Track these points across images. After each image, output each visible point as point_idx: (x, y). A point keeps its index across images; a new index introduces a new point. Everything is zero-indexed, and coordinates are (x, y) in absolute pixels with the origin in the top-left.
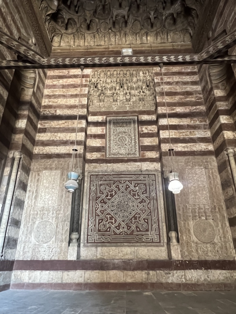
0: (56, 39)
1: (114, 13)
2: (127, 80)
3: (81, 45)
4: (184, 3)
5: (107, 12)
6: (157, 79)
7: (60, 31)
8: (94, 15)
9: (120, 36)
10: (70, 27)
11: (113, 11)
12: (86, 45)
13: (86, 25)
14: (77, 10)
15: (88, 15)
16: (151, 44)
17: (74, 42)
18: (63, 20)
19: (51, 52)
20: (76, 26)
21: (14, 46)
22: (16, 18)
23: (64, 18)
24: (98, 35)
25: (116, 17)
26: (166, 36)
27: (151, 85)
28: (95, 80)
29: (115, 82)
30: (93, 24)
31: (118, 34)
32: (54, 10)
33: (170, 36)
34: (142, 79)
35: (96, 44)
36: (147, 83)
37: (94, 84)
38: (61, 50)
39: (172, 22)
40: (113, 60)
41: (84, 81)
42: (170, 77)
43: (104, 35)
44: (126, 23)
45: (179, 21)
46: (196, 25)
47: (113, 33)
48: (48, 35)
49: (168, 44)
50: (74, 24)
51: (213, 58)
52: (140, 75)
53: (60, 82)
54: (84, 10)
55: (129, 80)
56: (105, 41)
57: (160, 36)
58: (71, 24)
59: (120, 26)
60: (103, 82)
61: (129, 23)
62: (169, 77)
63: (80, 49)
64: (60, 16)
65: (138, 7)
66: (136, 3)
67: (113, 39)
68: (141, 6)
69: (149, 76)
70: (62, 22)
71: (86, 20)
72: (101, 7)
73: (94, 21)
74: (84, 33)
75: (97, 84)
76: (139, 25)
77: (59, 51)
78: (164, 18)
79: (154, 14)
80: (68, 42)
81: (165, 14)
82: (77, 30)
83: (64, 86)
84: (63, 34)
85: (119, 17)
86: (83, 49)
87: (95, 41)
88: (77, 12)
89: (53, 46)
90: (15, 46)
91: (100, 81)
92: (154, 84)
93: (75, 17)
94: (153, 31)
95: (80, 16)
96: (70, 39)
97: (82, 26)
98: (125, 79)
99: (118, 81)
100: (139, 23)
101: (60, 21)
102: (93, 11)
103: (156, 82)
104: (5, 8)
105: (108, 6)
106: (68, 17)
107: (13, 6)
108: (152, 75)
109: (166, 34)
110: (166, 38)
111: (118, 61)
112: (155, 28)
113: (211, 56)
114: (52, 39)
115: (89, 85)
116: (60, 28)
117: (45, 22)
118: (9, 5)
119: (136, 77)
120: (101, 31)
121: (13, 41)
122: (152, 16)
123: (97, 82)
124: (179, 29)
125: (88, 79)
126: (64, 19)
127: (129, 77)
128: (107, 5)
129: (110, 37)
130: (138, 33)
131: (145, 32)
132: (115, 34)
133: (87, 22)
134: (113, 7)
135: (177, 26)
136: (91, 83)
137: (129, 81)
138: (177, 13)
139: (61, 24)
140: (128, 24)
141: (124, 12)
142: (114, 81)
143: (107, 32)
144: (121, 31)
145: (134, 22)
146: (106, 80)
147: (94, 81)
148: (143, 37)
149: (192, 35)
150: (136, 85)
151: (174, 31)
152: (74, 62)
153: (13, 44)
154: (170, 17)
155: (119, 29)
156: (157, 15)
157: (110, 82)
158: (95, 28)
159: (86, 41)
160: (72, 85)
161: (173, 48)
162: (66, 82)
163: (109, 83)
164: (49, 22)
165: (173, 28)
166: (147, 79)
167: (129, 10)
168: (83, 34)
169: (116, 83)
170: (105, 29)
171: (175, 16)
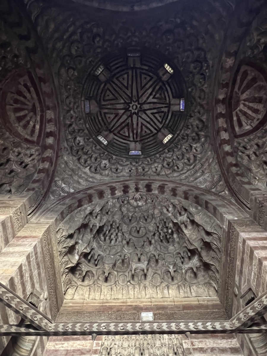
0: (70, 291)
1: (133, 266)
2: (148, 344)
3: (96, 298)
4: (202, 259)
5: (126, 265)
6: (186, 344)
7: (76, 283)
8: (113, 268)
9: (140, 289)
10: (87, 279)
11: (132, 265)
12: (101, 298)
13: (104, 277)
14: (96, 264)
15: (107, 267)
16: (173, 299)
17: (89, 295)
18: (80, 272)
19: (61, 306)
20: (94, 278)
21: (22, 310)
22: (34, 274)
23: (82, 270)
24: (115, 287)
25: (135, 271)
26: (188, 289)
27: (179, 352)
28: (109, 343)
29: (134, 346)
30: (112, 276)
31: (137, 286)
32: (74, 264)
33: (193, 290)
34: (167, 343)
35: (113, 297)
36: (174, 349)
37: (107, 348)
38: (73, 303)
39: (192, 275)
40: (131, 327)
41: (95, 345)
42: (202, 341)
43: (122, 288)
44: (145, 275)
45: (200, 274)
46: (218, 280)
47: (132, 285)
48: (63, 287)
49: (192, 299)
50: (92, 277)
51: (248, 326)
52: (165, 338)
53: (64, 346)
54: (103, 263)
55: (151, 344)
56: (123, 295)
57: (183, 290)
58: (89, 276)
59: (139, 279)
60: (119, 346)
61: (149, 276)
62: (200, 341)
63: (94, 303)
64: (78, 268)
65: (157, 261)
66: (154, 257)
67: (131, 292)
68: (159, 261)
69: (175, 339)
70: (80, 274)
71: (105, 273)
72: (120, 261)
73: (112, 273)
74: (101, 285)
75: (110, 349)
76: (159, 278)
77: (71, 305)
78: (184, 271)
79: (173, 268)
80: (82, 295)
81: (185, 268)
82: (94, 282)
83: (69, 351)
84: (79, 286)
85: (138, 271)
86: (98, 303)
87: (112, 294)
88: (96, 265)
89: (65, 299)
90: (24, 309)
91: (115, 344)
92: (183, 350)
93: (94, 270)
94: (174, 285)
95: (99, 268)
96: (85, 291)
97: (100, 278)
98: (146, 343)
99: (137, 345)
100: (159, 276)
101: (78, 273)
102: (112, 264)
103: (186, 349)
104: (26, 266)
105: (128, 260)
106: (86, 270)
107: (35, 264)
108: (179, 338)
109: (188, 287)
110: (189, 291)
111: (137, 329)
112: (176, 282)
113: (244, 324)
114: (66, 291)
115: (100, 351)
116: (76, 279)
117: (62, 275)
118: (31, 263)
119: (160, 340)
120: (119, 283)
121: (23, 304)
122: (171, 269)
123: (111, 347)
124: (202, 283)
125: (100, 342)
126: (82, 272)
127: (151, 339)
128: (126, 259)
129: (128, 290)
130: (158, 286)
131: (166, 285)
132: (134, 287)
133: (105, 275)
134: (132, 261)
135: (199, 280)
136: (103, 348)
137: (152, 346)
138: (197, 268)
139: (79, 276)
140: (147, 276)
141: (143, 265)
142: (132, 346)
143: (125, 284)
144: (140, 284)
145: (153, 275)
146: (122, 344)
147: (108, 345)
148: (164, 290)
149: (217, 289)
150: (160, 351)
151: (196, 284)
152: (86, 329)
153: (22, 307)
154: (190, 271)
155: (138, 282)
156: (177, 269)
157: (127, 346)
158: (113, 281)
159: (102, 294)
160: (79, 350)
161: (199, 304)
162: (72, 346)
163: (126, 349)
164: (67, 275)
165: (195, 281)
166: (174, 344)
167: (148, 264)
168: (99, 287)
169: (134, 348)
170: (123, 281)
171: (195, 270)
